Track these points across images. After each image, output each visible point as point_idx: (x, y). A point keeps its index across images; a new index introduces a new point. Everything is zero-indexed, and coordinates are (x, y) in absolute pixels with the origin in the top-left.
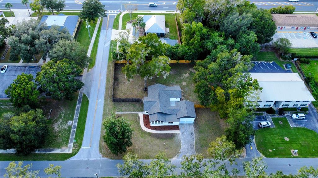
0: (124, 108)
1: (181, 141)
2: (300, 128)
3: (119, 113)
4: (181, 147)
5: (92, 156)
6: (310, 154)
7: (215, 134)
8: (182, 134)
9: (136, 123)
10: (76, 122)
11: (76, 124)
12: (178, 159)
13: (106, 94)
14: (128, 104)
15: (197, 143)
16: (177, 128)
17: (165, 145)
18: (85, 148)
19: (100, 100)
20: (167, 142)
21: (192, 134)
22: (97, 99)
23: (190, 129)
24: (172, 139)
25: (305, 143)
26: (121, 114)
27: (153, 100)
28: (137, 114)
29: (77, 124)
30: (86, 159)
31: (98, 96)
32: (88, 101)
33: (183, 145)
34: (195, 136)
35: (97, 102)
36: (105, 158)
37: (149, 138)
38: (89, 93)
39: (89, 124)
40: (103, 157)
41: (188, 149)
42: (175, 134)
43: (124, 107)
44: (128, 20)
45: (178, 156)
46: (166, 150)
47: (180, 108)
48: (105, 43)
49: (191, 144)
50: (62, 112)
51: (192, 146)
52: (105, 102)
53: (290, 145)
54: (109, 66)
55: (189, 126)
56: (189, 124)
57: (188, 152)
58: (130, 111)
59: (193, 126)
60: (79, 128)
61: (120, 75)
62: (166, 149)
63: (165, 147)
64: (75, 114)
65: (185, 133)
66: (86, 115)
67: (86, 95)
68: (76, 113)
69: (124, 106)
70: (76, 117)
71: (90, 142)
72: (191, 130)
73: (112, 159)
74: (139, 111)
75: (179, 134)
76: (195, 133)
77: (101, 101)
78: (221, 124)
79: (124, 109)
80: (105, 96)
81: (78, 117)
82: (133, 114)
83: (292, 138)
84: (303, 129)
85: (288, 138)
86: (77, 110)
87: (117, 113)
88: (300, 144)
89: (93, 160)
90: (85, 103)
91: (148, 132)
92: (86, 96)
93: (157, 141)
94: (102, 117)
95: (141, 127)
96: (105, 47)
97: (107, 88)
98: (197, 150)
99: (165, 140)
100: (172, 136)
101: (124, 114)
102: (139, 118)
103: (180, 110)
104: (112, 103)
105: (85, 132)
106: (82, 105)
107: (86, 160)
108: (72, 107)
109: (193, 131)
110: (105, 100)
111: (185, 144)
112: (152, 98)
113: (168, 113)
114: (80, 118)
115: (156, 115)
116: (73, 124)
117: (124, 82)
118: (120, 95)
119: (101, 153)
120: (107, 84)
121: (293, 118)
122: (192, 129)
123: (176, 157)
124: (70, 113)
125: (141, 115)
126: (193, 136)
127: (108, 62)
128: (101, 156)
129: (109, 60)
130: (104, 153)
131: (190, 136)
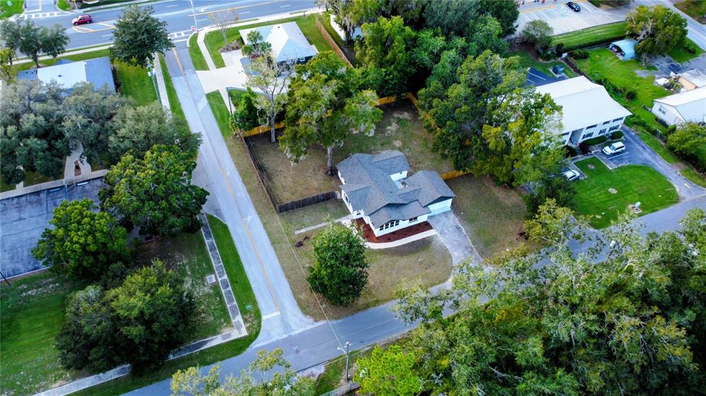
0: (306, 219)
1: (445, 247)
2: (624, 167)
3: (302, 231)
4: (451, 256)
5: (294, 326)
6: (658, 204)
7: (497, 216)
8: (442, 233)
10: (223, 274)
11: (226, 277)
13: (256, 203)
14: (310, 209)
15: (474, 241)
16: (426, 226)
17: (421, 263)
18: (269, 316)
19: (249, 218)
20: (422, 257)
21: (458, 228)
22: (242, 218)
23: (451, 221)
24: (429, 248)
25: (643, 189)
26: (308, 231)
27: (362, 186)
28: (340, 223)
29: (229, 277)
30: (285, 336)
31: (239, 210)
32: (225, 227)
33: (454, 252)
34: (466, 231)
35: (246, 224)
36: (322, 323)
37: (386, 260)
38: (219, 210)
39: (253, 268)
40: (316, 321)
41: (465, 255)
42: (428, 237)
43: (306, 217)
44: (219, 45)
46: (427, 271)
47: (419, 186)
48: (195, 103)
49: (466, 247)
50: (181, 263)
51: (470, 249)
52: (261, 218)
53: (622, 199)
54: (230, 147)
55: (447, 217)
56: (445, 213)
58: (322, 221)
59: (453, 215)
60: (236, 282)
61: (263, 158)
62: (426, 268)
63: (422, 265)
64: (212, 260)
65: (446, 231)
66: (236, 255)
67: (215, 216)
68: (214, 257)
69: (306, 215)
70: (217, 262)
71: (275, 302)
72: (454, 222)
73: (335, 318)
74: (340, 217)
75: (436, 236)
76: (462, 226)
77: (253, 217)
78: (499, 197)
79: (309, 221)
80: (256, 208)
81: (222, 264)
83: (619, 186)
84: (629, 167)
85: (613, 189)
86: (211, 250)
87: (297, 232)
88: (636, 192)
89: (299, 333)
90: (221, 232)
92: (216, 218)
93: (403, 261)
94: (272, 249)
96: (200, 110)
97: (250, 192)
98: (482, 253)
99: (417, 255)
100: (425, 243)
101: (312, 230)
103: (422, 191)
104: (277, 217)
105: (253, 286)
106: (217, 237)
107: (286, 338)
108: (197, 246)
109: (458, 222)
110: (259, 214)
111: (456, 251)
112: (358, 183)
113: (401, 202)
114: (226, 263)
115: (383, 212)
116: (219, 279)
117: (279, 170)
118: (287, 197)
119: (307, 316)
120: (246, 183)
121: (608, 154)
122: (453, 220)
124: (199, 260)
125: (347, 222)
126: (461, 231)
127: (226, 140)
128: (311, 320)
129: (223, 134)
130: (315, 314)
131: (456, 234)
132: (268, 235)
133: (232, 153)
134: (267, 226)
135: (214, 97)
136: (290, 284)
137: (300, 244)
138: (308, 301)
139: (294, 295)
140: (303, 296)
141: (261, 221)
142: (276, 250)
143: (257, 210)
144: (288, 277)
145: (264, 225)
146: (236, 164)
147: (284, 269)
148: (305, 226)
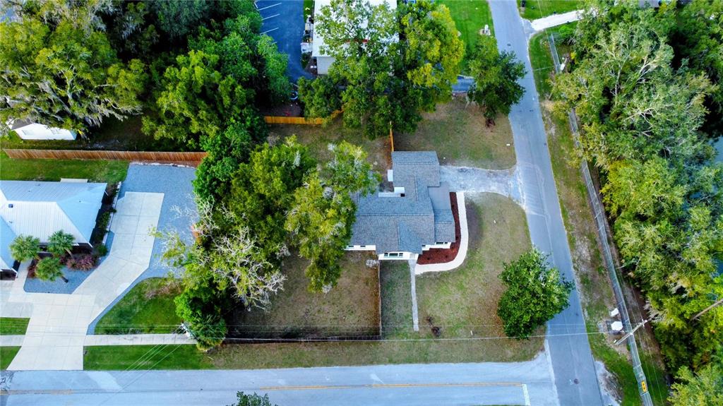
0: (399, 310)
1: (482, 193)
3: (416, 321)
4: (497, 194)
5: (545, 375)
6: (485, 16)
7: (458, 132)
8: (464, 188)
9: (445, 281)
12: (523, 200)
13: (349, 362)
15: (482, 165)
16: (453, 196)
18: (527, 397)
19: (374, 377)
20: (489, 220)
21: (462, 171)
22: (370, 386)
24: (479, 207)
25: (464, 14)
26: (419, 316)
28: (417, 277)
30: (555, 388)
31: (356, 386)
33: (491, 189)
34: (468, 166)
35: (382, 385)
36: (547, 345)
37: (483, 253)
39: (456, 396)
40: (543, 350)
41: (498, 182)
42: (466, 202)
43: (396, 309)
45: (517, 201)
46: (508, 222)
48: (99, 391)
49: (488, 176)
51: (492, 174)
52: (379, 362)
53: (471, 34)
54: (230, 365)
57: (507, 184)
58: (408, 296)
59: (443, 167)
62: (504, 221)
65: (462, 183)
71: (510, 386)
72: (454, 171)
74: (408, 274)
75: (466, 195)
76: (460, 166)
77: (374, 373)
79: (403, 309)
80: (359, 363)
82: (416, 287)
87: (416, 327)
89: (555, 372)
91: (468, 253)
93: (489, 236)
94: (433, 364)
95: (454, 270)
96: (118, 387)
97: (328, 363)
98: (499, 166)
99: (485, 221)
100: (472, 208)
101: (419, 310)
102: (429, 273)
104: (384, 342)
107: (558, 388)
109: (455, 167)
110: (372, 363)
111: (490, 187)
117: (303, 315)
119: (535, 357)
120: (311, 363)
122: (450, 170)
123: (520, 204)
125: (419, 270)
126: (467, 170)
127: (211, 367)
128: (541, 354)
129: (196, 367)
130: (534, 347)
131: (469, 176)
132: (410, 363)
133: (241, 366)
134: (395, 359)
135: (94, 358)
136: (489, 360)
137: (436, 331)
138: (519, 349)
139: (506, 361)
140: (510, 353)
141: (385, 365)
142: (436, 361)
143: (364, 364)
144: (480, 360)
145: (391, 362)
146: (268, 366)
147: (467, 361)
148: (408, 317)
